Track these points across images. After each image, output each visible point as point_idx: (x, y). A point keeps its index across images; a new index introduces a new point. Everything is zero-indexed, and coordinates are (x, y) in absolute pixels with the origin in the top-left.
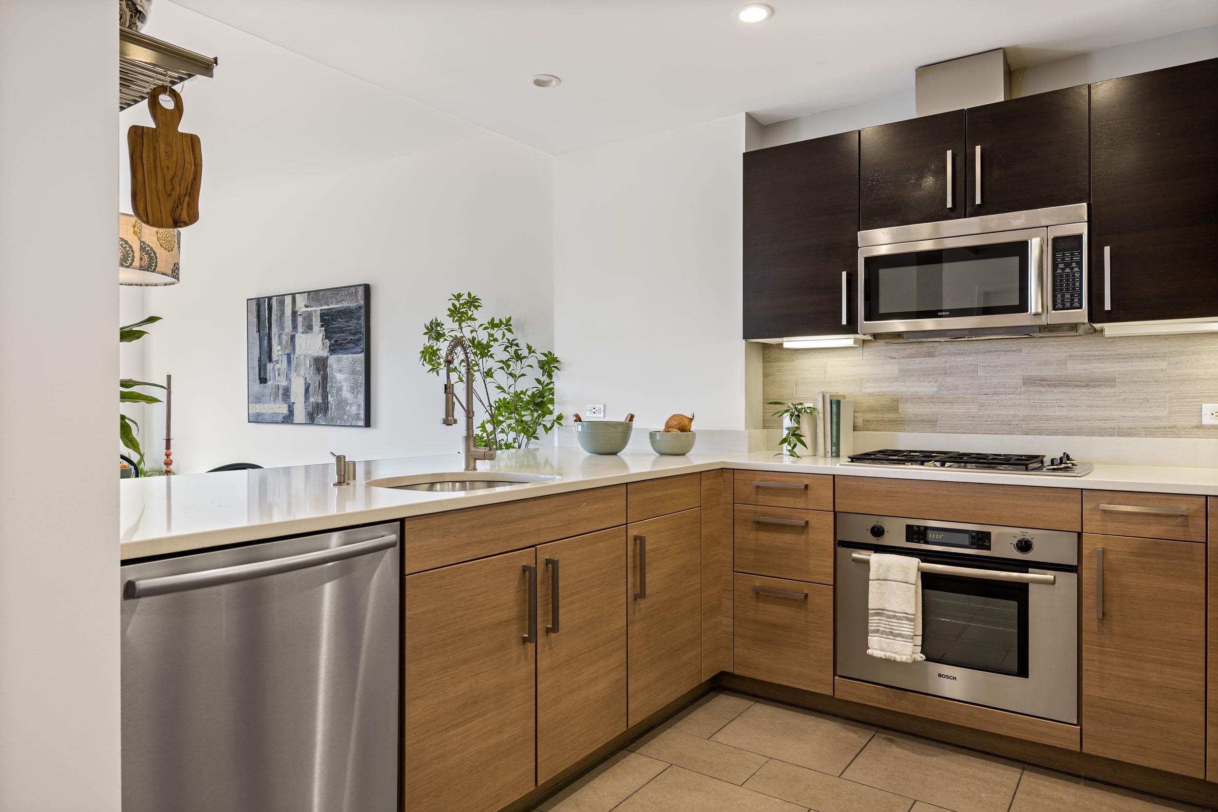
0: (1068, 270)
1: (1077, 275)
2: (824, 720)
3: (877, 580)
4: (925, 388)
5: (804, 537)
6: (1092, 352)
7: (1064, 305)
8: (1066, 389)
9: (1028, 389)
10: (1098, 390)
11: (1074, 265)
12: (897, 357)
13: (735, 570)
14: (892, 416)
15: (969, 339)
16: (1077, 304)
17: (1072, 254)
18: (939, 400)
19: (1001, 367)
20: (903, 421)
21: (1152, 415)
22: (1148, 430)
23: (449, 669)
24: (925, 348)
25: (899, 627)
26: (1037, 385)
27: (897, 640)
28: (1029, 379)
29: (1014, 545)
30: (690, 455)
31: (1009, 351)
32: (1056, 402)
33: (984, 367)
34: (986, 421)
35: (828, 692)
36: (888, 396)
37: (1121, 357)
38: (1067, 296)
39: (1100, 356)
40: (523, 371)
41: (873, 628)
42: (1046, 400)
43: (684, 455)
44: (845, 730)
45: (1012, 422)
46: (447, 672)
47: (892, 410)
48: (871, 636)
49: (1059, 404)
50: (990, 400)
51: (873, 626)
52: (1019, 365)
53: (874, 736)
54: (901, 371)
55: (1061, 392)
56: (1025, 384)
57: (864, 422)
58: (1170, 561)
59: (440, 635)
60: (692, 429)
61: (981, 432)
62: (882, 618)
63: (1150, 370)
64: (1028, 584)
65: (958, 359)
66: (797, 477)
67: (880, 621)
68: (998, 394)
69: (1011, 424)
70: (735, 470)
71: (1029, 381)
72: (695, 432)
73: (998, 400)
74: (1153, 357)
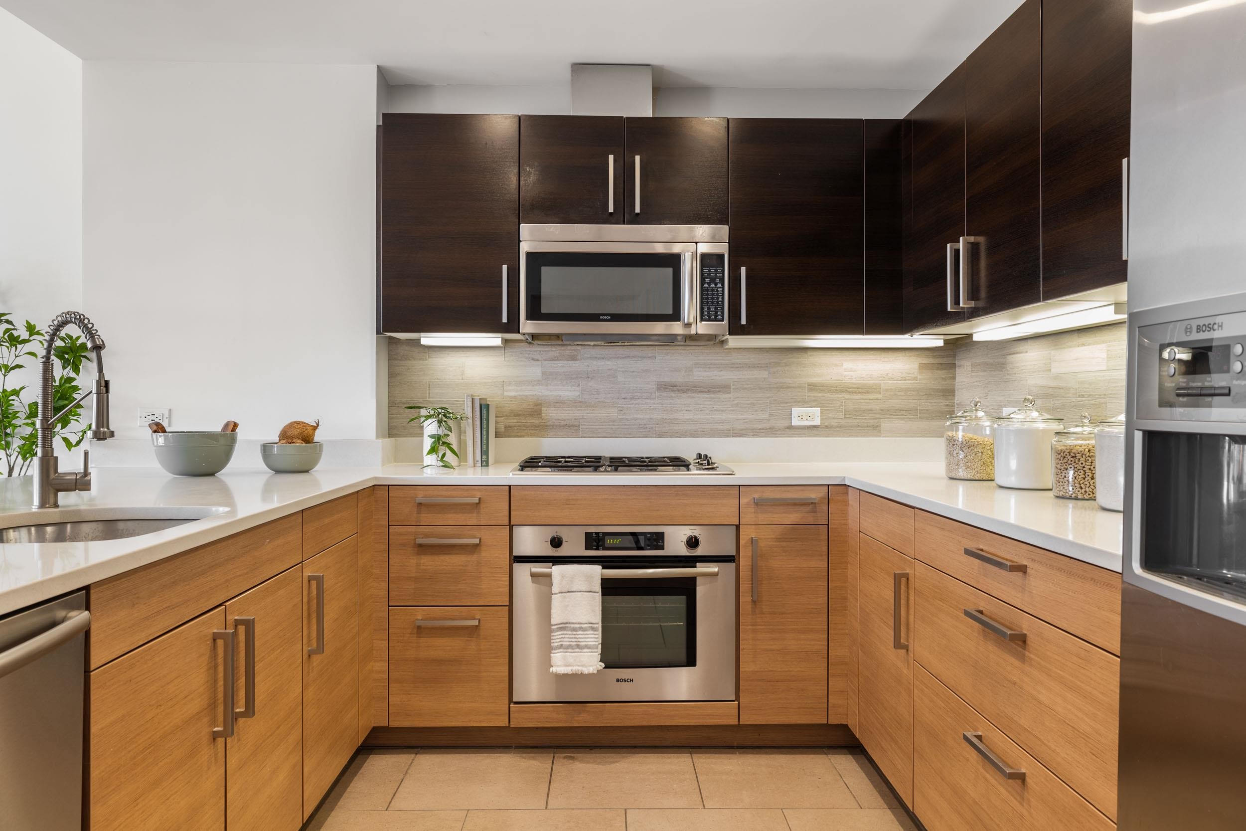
0: (713, 285)
1: (720, 290)
2: (498, 755)
3: (559, 593)
4: (568, 392)
5: (475, 556)
6: (713, 361)
7: (709, 317)
8: (692, 395)
9: (661, 394)
10: (717, 395)
11: (718, 281)
12: (540, 359)
13: (390, 605)
14: (534, 421)
15: (622, 344)
16: (719, 317)
17: (716, 271)
18: (581, 404)
19: (638, 373)
20: (546, 426)
21: (757, 418)
22: (755, 430)
23: (139, 801)
24: (568, 351)
25: (585, 638)
26: (668, 390)
27: (584, 652)
28: (662, 385)
29: (684, 542)
30: (316, 471)
31: (644, 357)
32: (684, 406)
33: (623, 372)
34: (625, 425)
35: (503, 722)
36: (531, 400)
37: (735, 366)
38: (712, 309)
39: (718, 364)
40: (18, 361)
41: (556, 644)
42: (676, 404)
43: (307, 471)
44: (524, 760)
45: (647, 426)
46: (137, 805)
47: (534, 415)
48: (554, 653)
49: (687, 408)
50: (629, 404)
51: (557, 642)
52: (653, 371)
53: (554, 758)
54: (544, 373)
55: (689, 397)
56: (659, 389)
57: (505, 427)
58: (803, 543)
59: (129, 752)
60: (316, 439)
61: (620, 436)
62: (565, 632)
63: (756, 379)
64: (695, 578)
65: (599, 363)
66: (467, 490)
67: (563, 636)
68: (636, 399)
69: (646, 428)
70: (390, 487)
71: (663, 387)
72: (322, 443)
73: (636, 404)
74: (758, 367)
